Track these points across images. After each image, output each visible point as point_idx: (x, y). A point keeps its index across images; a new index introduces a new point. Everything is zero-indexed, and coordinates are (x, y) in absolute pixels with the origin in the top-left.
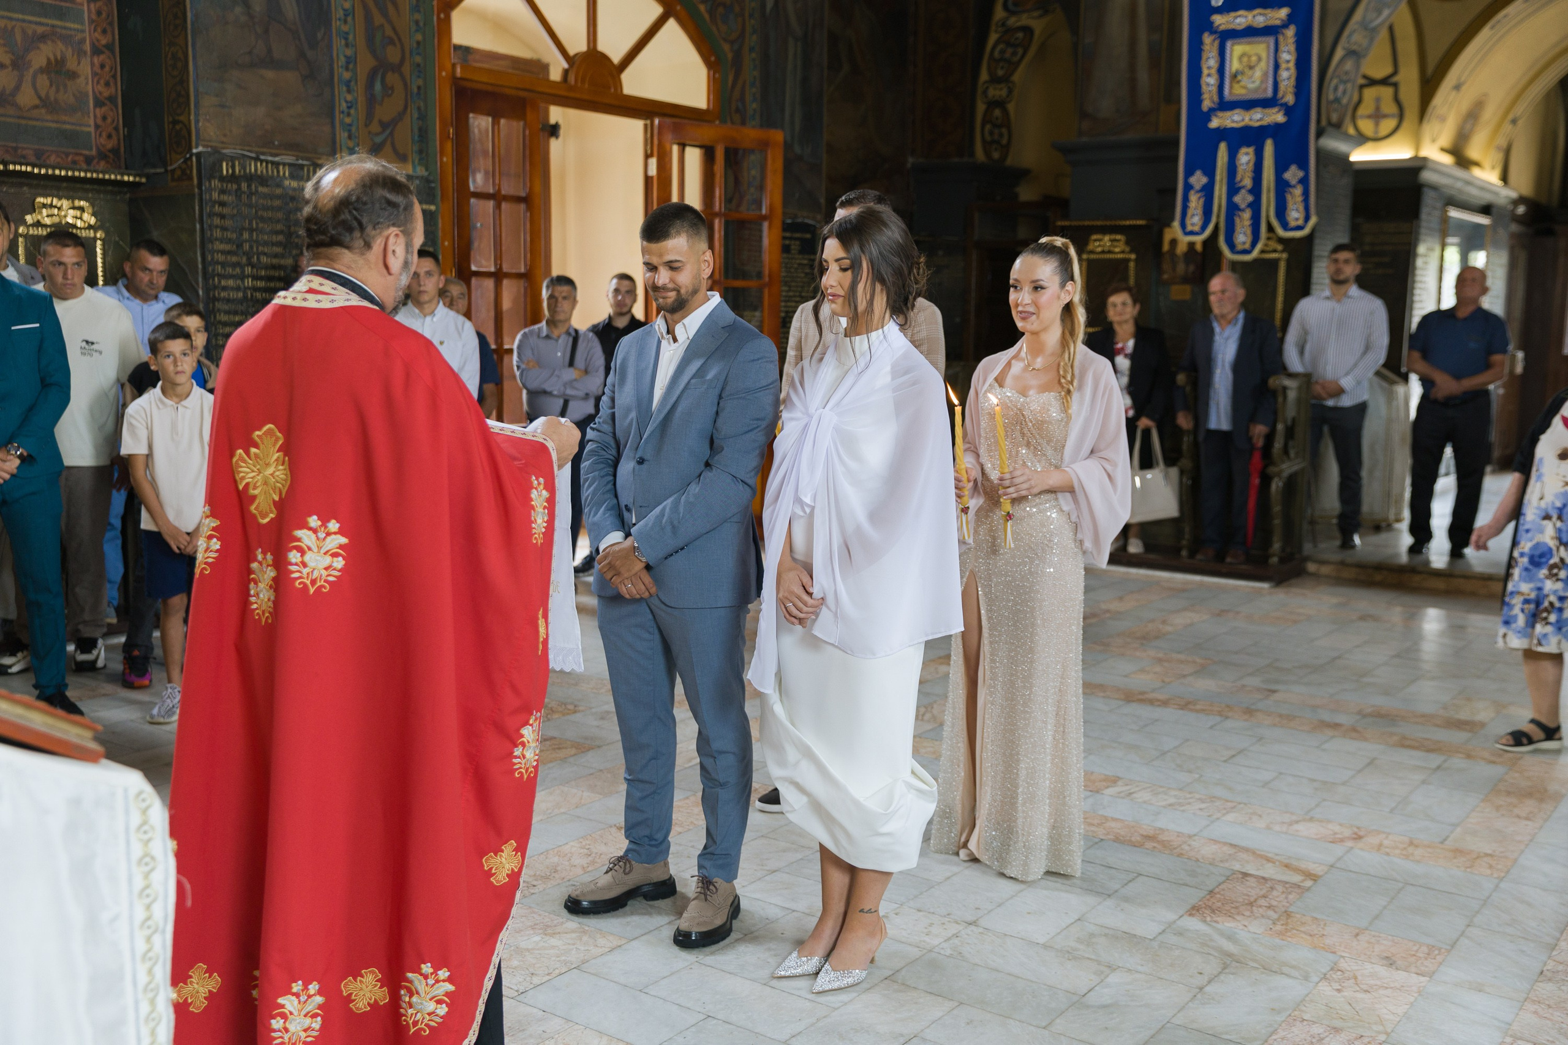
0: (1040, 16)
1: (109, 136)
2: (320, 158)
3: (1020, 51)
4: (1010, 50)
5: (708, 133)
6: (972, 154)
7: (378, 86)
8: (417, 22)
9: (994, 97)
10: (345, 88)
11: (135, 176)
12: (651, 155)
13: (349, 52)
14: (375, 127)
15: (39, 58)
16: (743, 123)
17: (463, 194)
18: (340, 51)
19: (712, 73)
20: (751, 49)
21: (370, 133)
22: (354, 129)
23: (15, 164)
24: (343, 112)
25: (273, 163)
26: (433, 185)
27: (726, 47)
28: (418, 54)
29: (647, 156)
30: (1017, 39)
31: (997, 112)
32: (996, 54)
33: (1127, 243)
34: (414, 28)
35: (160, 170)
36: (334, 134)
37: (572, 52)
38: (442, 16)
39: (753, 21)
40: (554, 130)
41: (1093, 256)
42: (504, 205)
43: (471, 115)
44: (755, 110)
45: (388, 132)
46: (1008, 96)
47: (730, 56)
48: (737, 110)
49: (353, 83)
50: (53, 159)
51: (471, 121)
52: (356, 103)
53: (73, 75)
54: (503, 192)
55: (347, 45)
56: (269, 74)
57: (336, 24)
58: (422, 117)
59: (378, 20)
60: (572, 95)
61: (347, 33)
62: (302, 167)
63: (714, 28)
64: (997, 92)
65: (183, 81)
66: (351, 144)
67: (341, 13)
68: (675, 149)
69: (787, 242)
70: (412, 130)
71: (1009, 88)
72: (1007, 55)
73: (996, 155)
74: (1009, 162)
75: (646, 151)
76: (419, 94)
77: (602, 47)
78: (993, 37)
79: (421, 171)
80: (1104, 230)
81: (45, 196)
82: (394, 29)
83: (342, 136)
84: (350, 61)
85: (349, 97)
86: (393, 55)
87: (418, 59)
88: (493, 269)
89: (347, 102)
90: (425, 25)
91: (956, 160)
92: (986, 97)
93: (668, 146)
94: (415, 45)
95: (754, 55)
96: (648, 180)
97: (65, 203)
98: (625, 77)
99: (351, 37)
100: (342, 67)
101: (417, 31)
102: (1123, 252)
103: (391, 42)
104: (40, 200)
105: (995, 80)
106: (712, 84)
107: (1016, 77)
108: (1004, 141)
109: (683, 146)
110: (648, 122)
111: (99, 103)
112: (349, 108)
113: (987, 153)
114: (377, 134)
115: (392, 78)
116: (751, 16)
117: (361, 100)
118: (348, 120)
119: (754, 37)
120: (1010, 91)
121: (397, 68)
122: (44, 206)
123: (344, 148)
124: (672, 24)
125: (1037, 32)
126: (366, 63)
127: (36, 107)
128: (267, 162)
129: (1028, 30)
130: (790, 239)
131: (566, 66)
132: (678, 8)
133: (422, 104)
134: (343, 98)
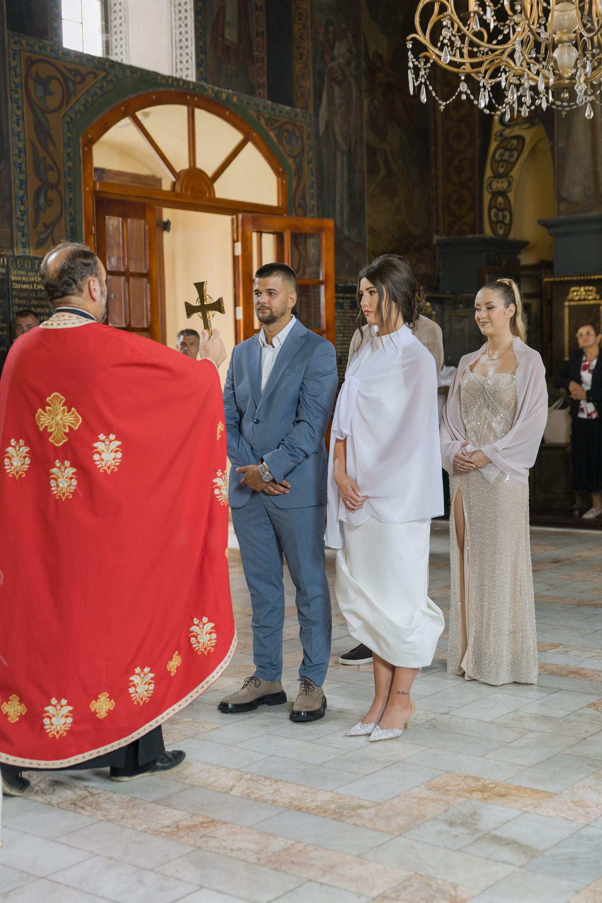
0: (529, 128)
2: (2, 251)
3: (516, 154)
4: (507, 154)
5: (278, 223)
6: (482, 231)
7: (42, 200)
8: (69, 154)
9: (497, 187)
10: (19, 202)
12: (237, 241)
13: (22, 177)
14: (40, 228)
16: (305, 215)
18: (16, 176)
19: (280, 180)
20: (309, 162)
21: (37, 232)
22: (25, 230)
24: (18, 219)
27: (290, 161)
28: (70, 176)
29: (234, 242)
30: (512, 145)
31: (501, 200)
32: (497, 157)
33: (597, 292)
34: (66, 158)
36: (12, 234)
37: (178, 170)
38: (86, 149)
39: (310, 142)
40: (166, 226)
41: (572, 303)
42: (131, 280)
43: (107, 217)
44: (313, 205)
45: (49, 231)
46: (508, 187)
47: (293, 167)
48: (300, 206)
49: (25, 198)
51: (107, 221)
52: (27, 212)
54: (131, 270)
55: (21, 172)
57: (13, 158)
58: (73, 219)
59: (42, 153)
60: (178, 199)
61: (20, 164)
63: (281, 149)
64: (498, 185)
66: (24, 240)
67: (17, 151)
68: (255, 235)
69: (341, 301)
70: (66, 228)
71: (509, 181)
72: (506, 157)
73: (501, 232)
74: (511, 236)
75: (233, 237)
76: (70, 203)
77: (199, 165)
78: (494, 145)
80: (580, 283)
82: (53, 160)
83: (18, 235)
84: (23, 184)
85: (22, 208)
86: (52, 177)
87: (70, 180)
88: (124, 326)
89: (20, 211)
90: (74, 156)
91: (470, 236)
92: (491, 188)
93: (249, 234)
94: (67, 170)
95: (311, 166)
96: (235, 259)
98: (217, 185)
99: (23, 166)
100: (17, 187)
101: (68, 160)
102: (595, 299)
103: (51, 169)
105: (497, 176)
106: (280, 186)
107: (514, 173)
108: (507, 221)
109: (260, 233)
110: (234, 217)
112: (22, 215)
113: (494, 231)
114: (42, 233)
115: (52, 194)
116: (308, 138)
117: (31, 209)
118: (21, 224)
119: (311, 153)
120: (510, 183)
121: (55, 187)
123: (19, 244)
124: (250, 146)
125: (527, 140)
126: (34, 183)
129: (520, 139)
130: (343, 298)
131: (174, 179)
132: (254, 134)
133: (73, 211)
134: (18, 209)
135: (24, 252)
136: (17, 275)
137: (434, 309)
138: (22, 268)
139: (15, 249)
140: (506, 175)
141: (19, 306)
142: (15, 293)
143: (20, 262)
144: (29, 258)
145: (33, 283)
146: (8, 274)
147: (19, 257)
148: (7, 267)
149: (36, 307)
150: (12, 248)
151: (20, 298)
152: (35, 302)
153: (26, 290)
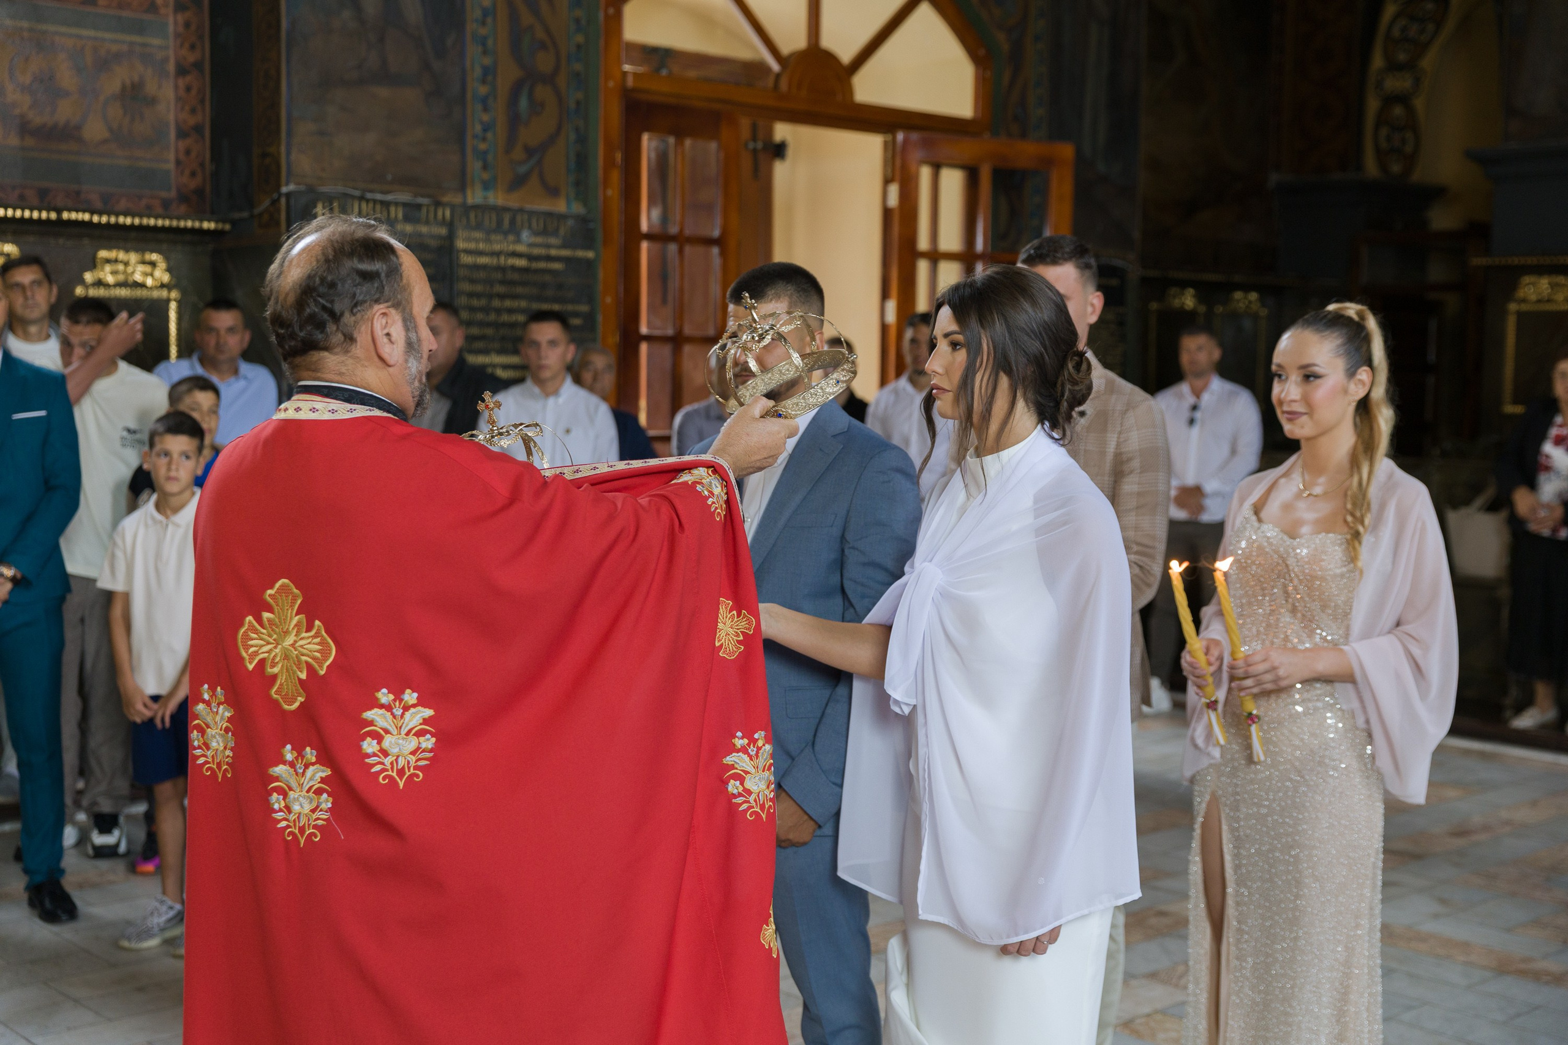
1: (193, 174)
2: (443, 196)
3: (1431, 28)
4: (1415, 27)
5: (968, 148)
6: (1360, 168)
7: (523, 103)
8: (577, 21)
9: (1393, 89)
10: (480, 107)
11: (217, 222)
12: (892, 180)
13: (487, 61)
14: (518, 154)
15: (113, 83)
16: (1023, 135)
17: (632, 235)
18: (475, 59)
19: (981, 72)
20: (1037, 39)
21: (511, 161)
22: (490, 157)
23: (69, 210)
24: (476, 137)
25: (382, 203)
26: (592, 225)
27: (1001, 37)
28: (578, 60)
29: (887, 181)
31: (1398, 111)
32: (1396, 32)
34: (573, 28)
35: (245, 214)
36: (464, 164)
37: (786, 51)
38: (611, 11)
40: (779, 151)
41: (1523, 307)
42: (688, 249)
43: (643, 135)
44: (1040, 117)
45: (535, 160)
46: (1413, 89)
47: (1006, 47)
48: (1016, 119)
49: (491, 99)
50: (123, 204)
51: (642, 141)
52: (495, 124)
53: (152, 101)
55: (485, 52)
56: (383, 92)
57: (470, 27)
58: (582, 139)
59: (527, 19)
61: (485, 38)
62: (419, 207)
63: (985, 14)
64: (1396, 83)
65: (275, 105)
66: (486, 176)
67: (478, 13)
68: (925, 173)
70: (567, 157)
71: (1415, 76)
72: (1412, 34)
73: (1396, 168)
75: (885, 175)
76: (577, 110)
77: (827, 42)
78: (1389, 11)
79: (577, 208)
81: (109, 248)
82: (547, 30)
83: (474, 166)
84: (488, 74)
85: (486, 118)
86: (544, 62)
87: (578, 67)
88: (670, 332)
89: (482, 123)
90: (588, 23)
91: (1337, 176)
92: (1381, 90)
93: (915, 168)
94: (574, 49)
95: (1040, 46)
96: (887, 213)
97: (133, 257)
98: (858, 80)
99: (490, 42)
100: (477, 79)
101: (577, 31)
103: (543, 46)
104: (103, 254)
105: (1393, 67)
106: (979, 83)
107: (1427, 62)
108: (1409, 149)
109: (937, 167)
110: (889, 137)
111: (182, 134)
112: (485, 130)
113: (1383, 166)
114: (521, 163)
115: (543, 92)
117: (501, 120)
118: (482, 146)
119: (1041, 23)
121: (549, 79)
122: (108, 261)
123: (477, 183)
124: (924, 10)
125: (1454, 3)
126: (508, 73)
127: (105, 141)
128: (375, 201)
131: (779, 68)
133: (581, 124)
134: (476, 119)
135: (485, 198)
136: (468, 240)
137: (1263, 305)
138: (478, 227)
139: (469, 193)
140: (1410, 66)
141: (471, 295)
142: (462, 272)
143: (476, 216)
144: (494, 208)
145: (498, 254)
146: (451, 237)
147: (476, 207)
148: (451, 225)
149: (502, 297)
150: (462, 188)
151: (472, 281)
152: (500, 289)
153: (484, 267)
